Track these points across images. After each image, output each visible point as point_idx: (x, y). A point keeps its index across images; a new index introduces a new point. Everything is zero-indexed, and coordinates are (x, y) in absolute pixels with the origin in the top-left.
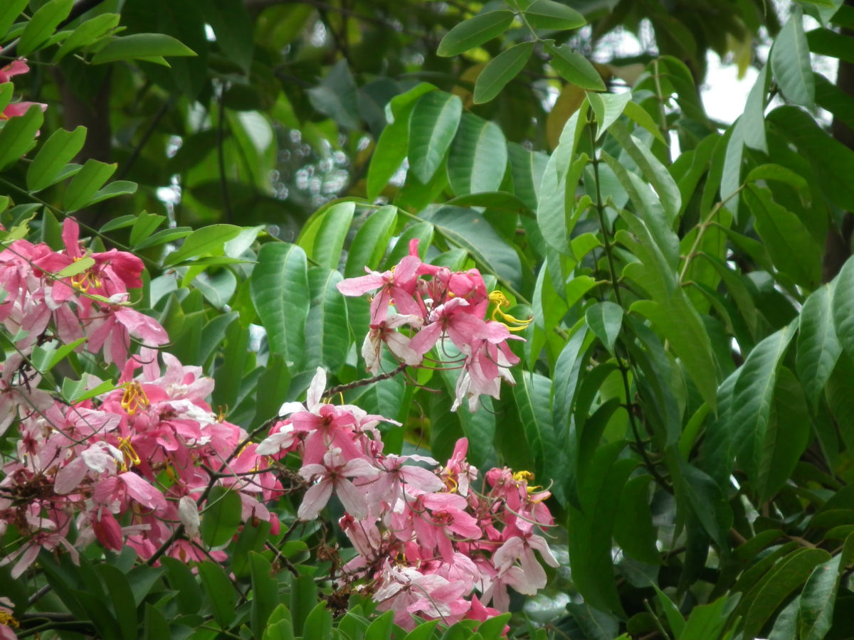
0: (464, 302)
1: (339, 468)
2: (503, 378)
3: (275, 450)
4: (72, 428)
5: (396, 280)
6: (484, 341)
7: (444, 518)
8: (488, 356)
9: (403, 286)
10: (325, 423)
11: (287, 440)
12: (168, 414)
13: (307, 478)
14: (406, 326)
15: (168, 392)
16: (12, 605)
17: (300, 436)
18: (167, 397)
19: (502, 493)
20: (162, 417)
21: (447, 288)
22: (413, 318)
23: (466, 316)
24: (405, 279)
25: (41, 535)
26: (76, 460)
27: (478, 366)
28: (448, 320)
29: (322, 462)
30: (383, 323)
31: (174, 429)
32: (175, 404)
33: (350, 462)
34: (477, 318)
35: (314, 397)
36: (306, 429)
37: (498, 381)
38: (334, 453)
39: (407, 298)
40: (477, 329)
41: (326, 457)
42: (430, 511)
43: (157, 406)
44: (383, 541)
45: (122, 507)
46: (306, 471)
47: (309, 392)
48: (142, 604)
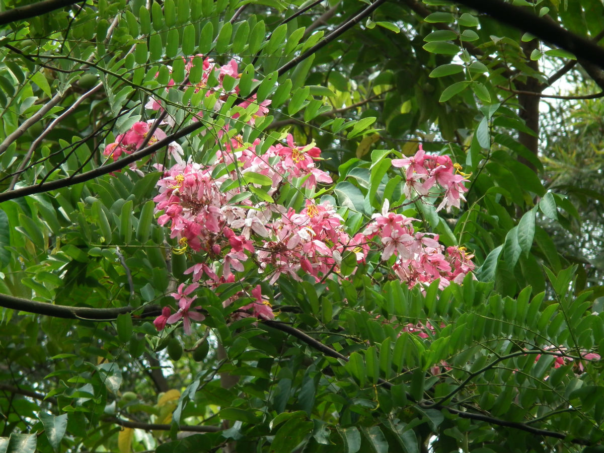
0: (444, 167)
1: (397, 238)
2: (461, 199)
3: (370, 233)
4: (292, 223)
5: (415, 160)
6: (454, 183)
7: (436, 263)
8: (455, 189)
9: (418, 163)
10: (391, 221)
11: (375, 229)
12: (326, 217)
13: (385, 243)
14: (421, 179)
15: (326, 208)
16: (268, 298)
17: (380, 227)
18: (325, 210)
19: (455, 255)
20: (324, 218)
21: (436, 162)
22: (423, 175)
23: (445, 173)
24: (419, 160)
25: (281, 268)
26: (295, 235)
27: (451, 193)
28: (438, 175)
29: (390, 236)
30: (412, 178)
31: (329, 222)
32: (329, 212)
33: (402, 236)
34: (450, 173)
35: (385, 211)
36: (383, 223)
37: (459, 200)
38: (395, 232)
39: (420, 168)
40: (450, 178)
41: (392, 234)
42: (430, 261)
43: (322, 213)
44: (411, 274)
45: (313, 255)
46: (384, 240)
47: (383, 209)
48: (320, 297)
